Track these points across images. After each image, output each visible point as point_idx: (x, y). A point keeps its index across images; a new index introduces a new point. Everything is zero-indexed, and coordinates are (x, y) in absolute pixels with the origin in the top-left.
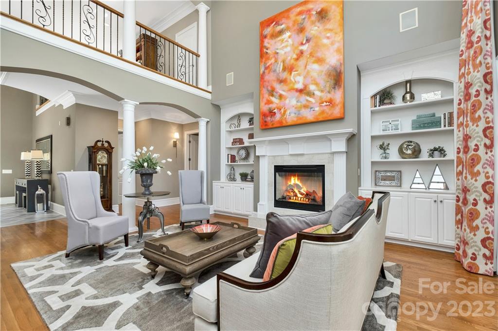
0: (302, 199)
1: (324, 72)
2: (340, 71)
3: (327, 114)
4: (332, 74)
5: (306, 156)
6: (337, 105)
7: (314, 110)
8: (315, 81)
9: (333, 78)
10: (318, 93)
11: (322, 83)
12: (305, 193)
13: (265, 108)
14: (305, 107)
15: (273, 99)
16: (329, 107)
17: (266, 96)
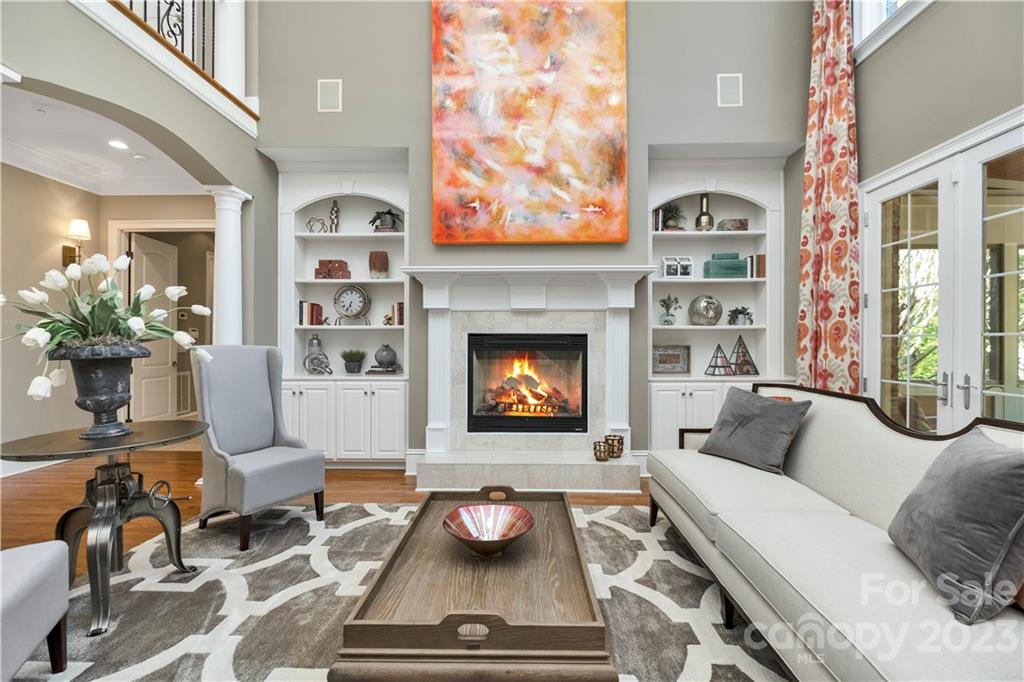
0: (539, 408)
1: (589, 144)
2: (622, 148)
3: (597, 230)
4: (605, 149)
5: (549, 315)
6: (616, 216)
7: (568, 218)
8: (570, 156)
9: (607, 159)
10: (575, 183)
11: (586, 165)
12: (546, 395)
13: (447, 195)
14: (550, 208)
15: (467, 175)
16: (600, 216)
17: (450, 163)
